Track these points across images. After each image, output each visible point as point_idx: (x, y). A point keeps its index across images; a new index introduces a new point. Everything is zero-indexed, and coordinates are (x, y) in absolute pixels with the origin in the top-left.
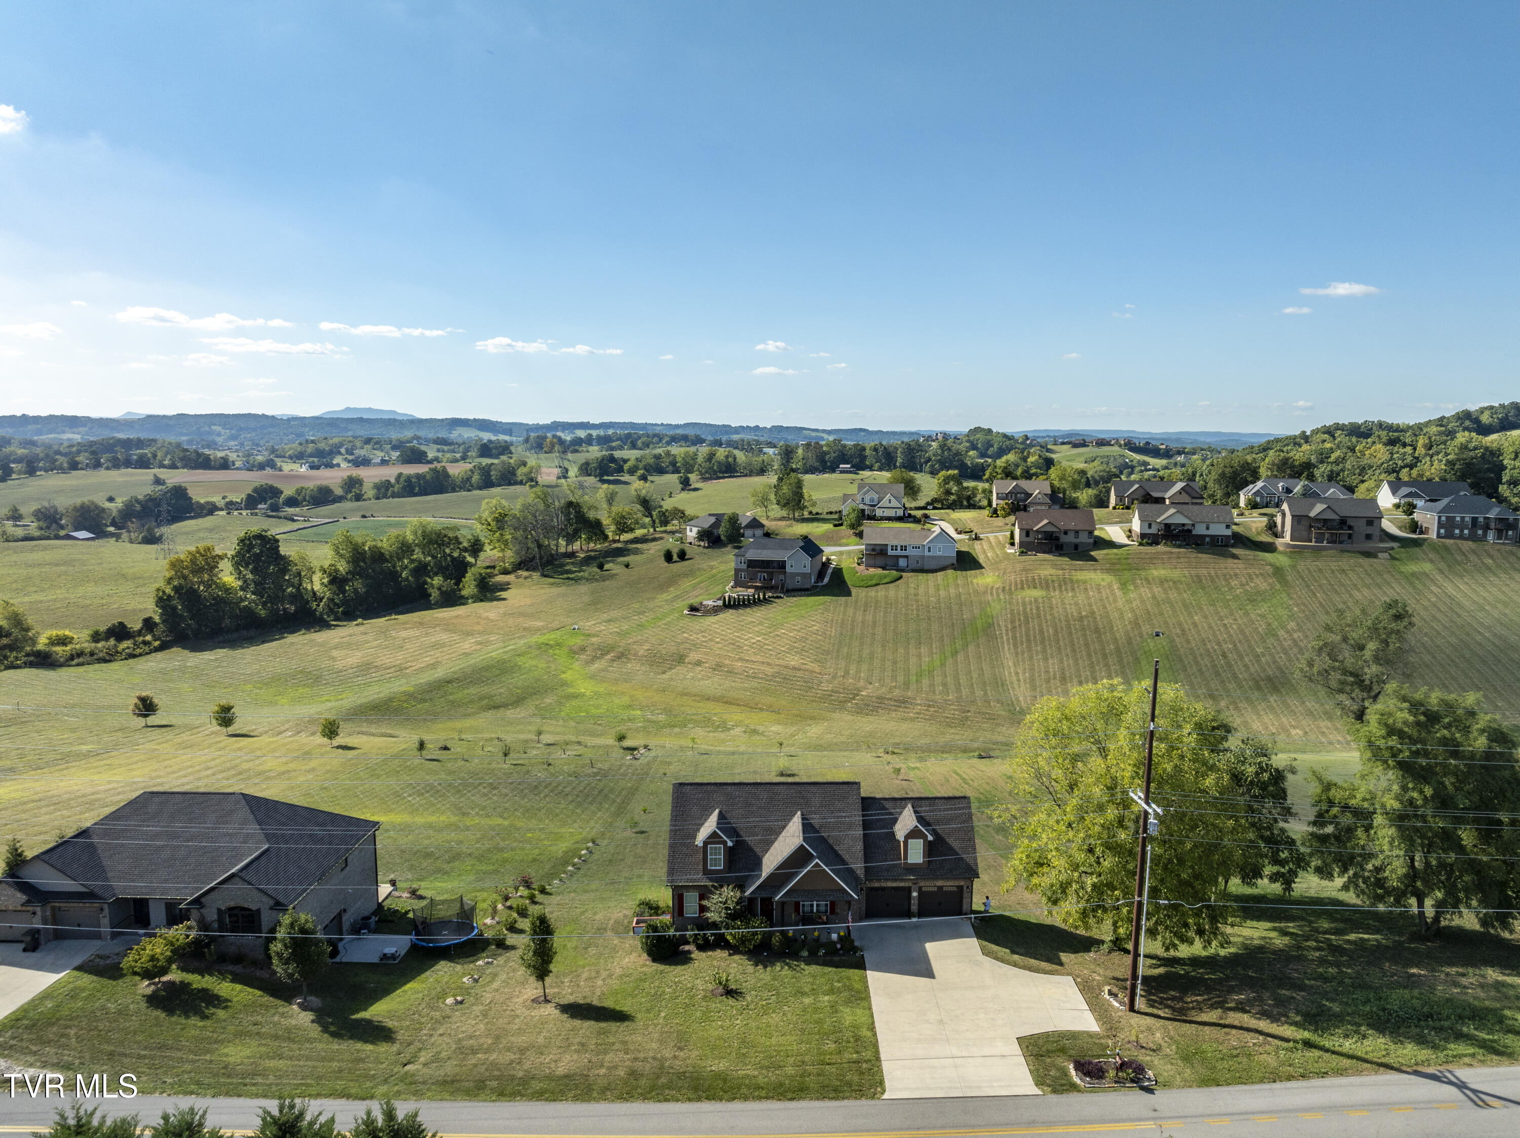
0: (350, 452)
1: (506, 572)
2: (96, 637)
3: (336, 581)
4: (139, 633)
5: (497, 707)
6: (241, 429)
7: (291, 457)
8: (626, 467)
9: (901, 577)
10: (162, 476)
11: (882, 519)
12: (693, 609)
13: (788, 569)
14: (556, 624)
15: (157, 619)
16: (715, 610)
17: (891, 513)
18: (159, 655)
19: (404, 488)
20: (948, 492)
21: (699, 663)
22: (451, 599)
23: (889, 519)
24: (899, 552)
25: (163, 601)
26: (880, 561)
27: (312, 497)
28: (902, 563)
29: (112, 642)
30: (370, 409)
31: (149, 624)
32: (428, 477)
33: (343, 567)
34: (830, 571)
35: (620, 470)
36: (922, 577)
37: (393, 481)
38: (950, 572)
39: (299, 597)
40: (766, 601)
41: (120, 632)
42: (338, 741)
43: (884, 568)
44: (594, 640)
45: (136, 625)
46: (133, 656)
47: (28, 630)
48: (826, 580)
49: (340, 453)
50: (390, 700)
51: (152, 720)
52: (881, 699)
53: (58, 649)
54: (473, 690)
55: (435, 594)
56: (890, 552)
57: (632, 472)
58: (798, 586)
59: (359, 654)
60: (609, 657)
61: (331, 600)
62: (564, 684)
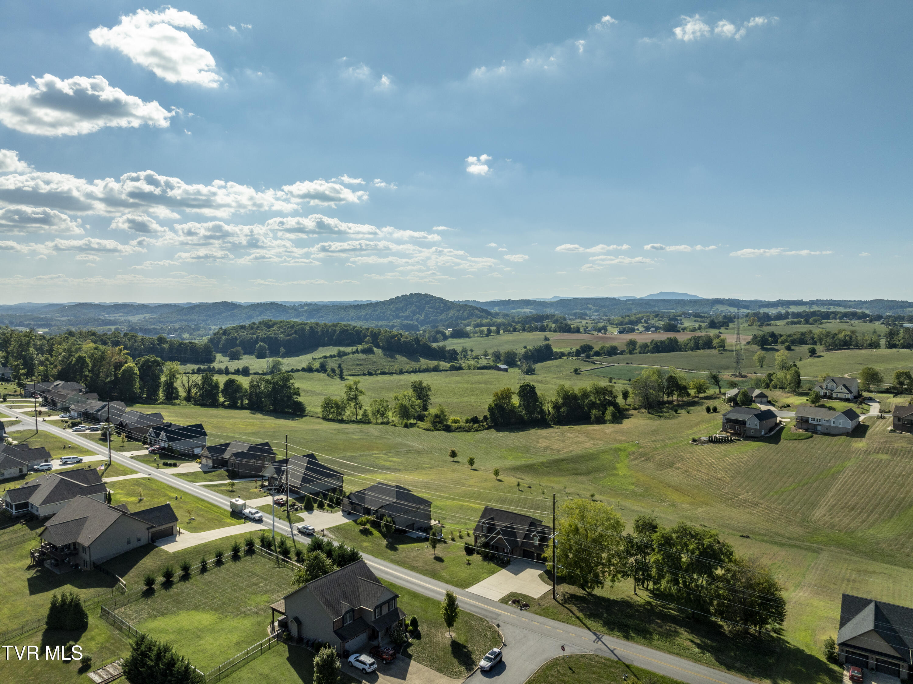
0: (646, 322)
1: (635, 409)
2: (467, 421)
3: (556, 407)
4: (482, 422)
5: (577, 474)
6: (602, 306)
7: (616, 324)
8: (780, 340)
9: (812, 437)
10: (548, 336)
11: (836, 399)
12: (694, 440)
13: (747, 425)
14: (630, 440)
15: (489, 417)
16: (704, 443)
17: (840, 396)
18: (486, 431)
19: (653, 348)
20: (902, 383)
21: (678, 468)
22: (600, 421)
23: (841, 399)
24: (816, 422)
25: (490, 409)
26: (805, 426)
27: (607, 351)
28: (819, 428)
29: (472, 424)
30: (673, 293)
31: (485, 418)
32: (666, 342)
33: (560, 401)
34: (778, 428)
35: (776, 342)
36: (825, 438)
37: (649, 344)
38: (843, 438)
39: (542, 412)
40: (732, 441)
41: (475, 420)
42: (499, 478)
43: (807, 430)
44: (642, 450)
45: (481, 418)
46: (477, 431)
47: (445, 416)
48: (772, 433)
49: (641, 322)
50: (534, 464)
51: (455, 459)
52: (746, 501)
53: (454, 425)
54: (571, 465)
55: (593, 417)
56: (810, 422)
57: (782, 343)
58: (752, 435)
59: (548, 442)
60: (642, 459)
61: (553, 415)
62: (615, 468)
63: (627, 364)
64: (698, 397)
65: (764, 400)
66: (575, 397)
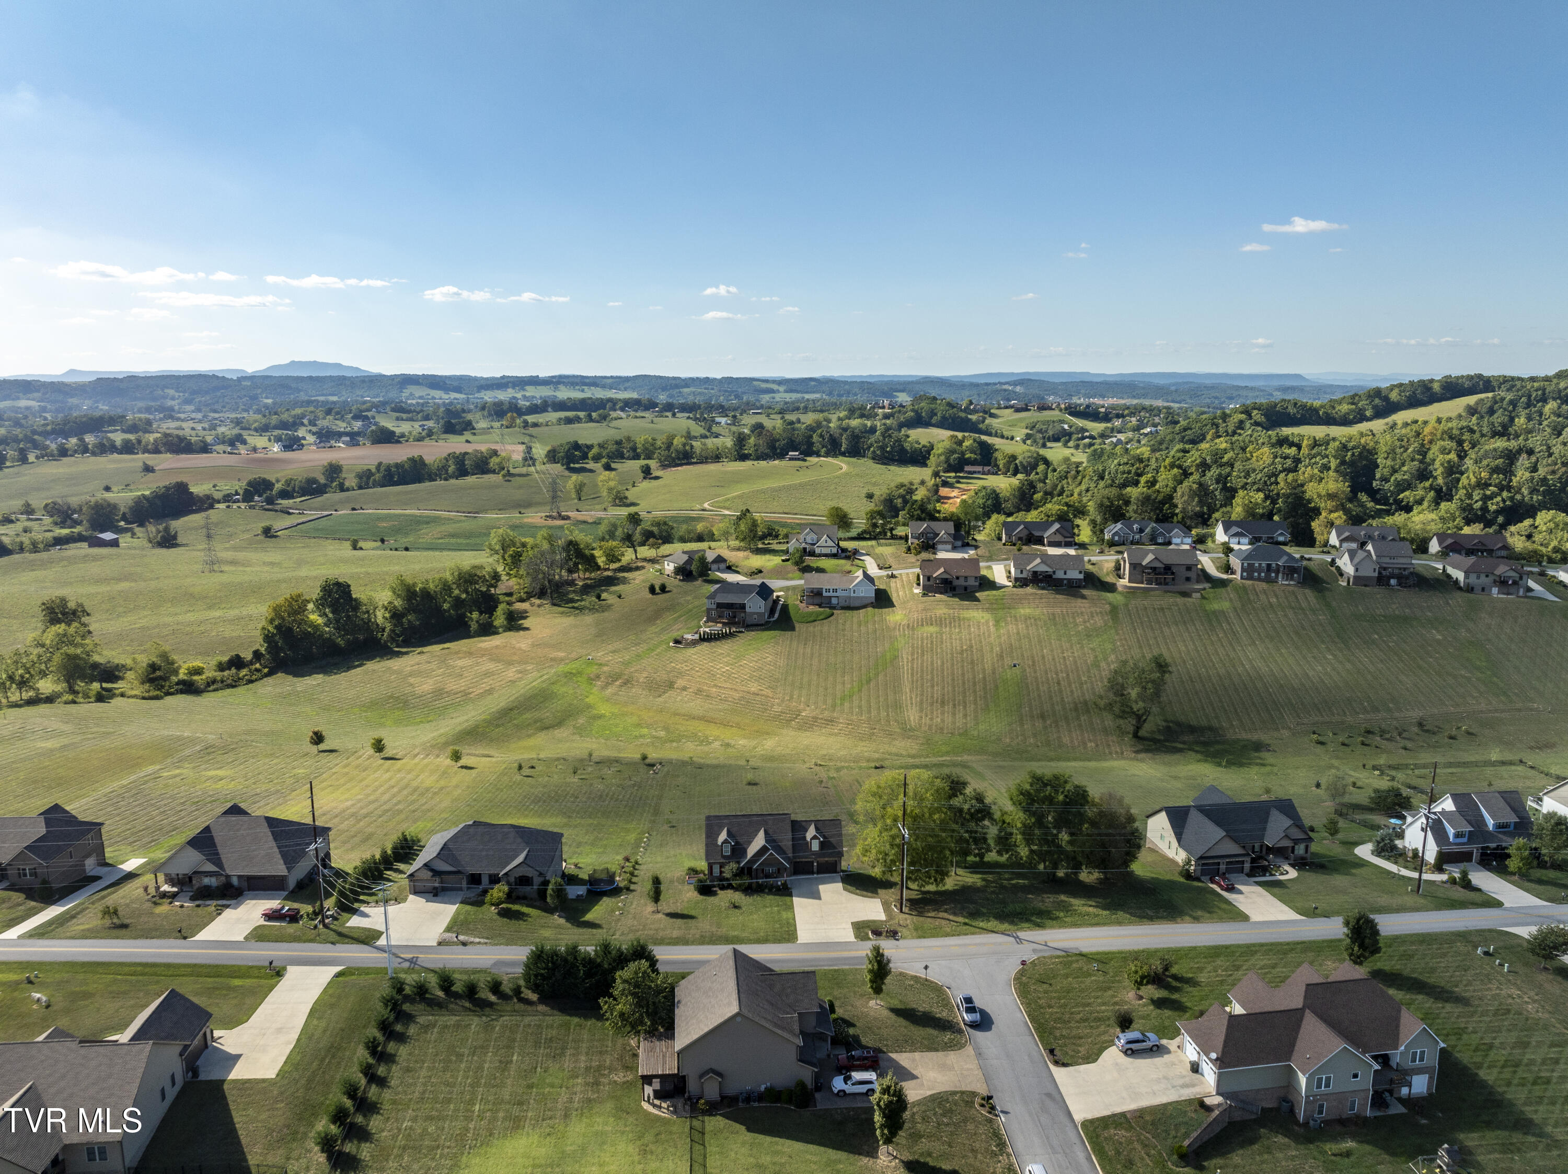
0: (312, 423)
1: (522, 600)
2: (221, 667)
3: (396, 616)
4: (251, 663)
5: (547, 728)
6: (194, 392)
7: (256, 430)
8: (590, 455)
9: (832, 614)
11: (820, 555)
12: (677, 642)
13: (748, 610)
14: (574, 655)
15: (263, 650)
16: (694, 643)
17: (825, 551)
18: (270, 680)
19: (384, 476)
21: (684, 689)
22: (487, 630)
23: (826, 555)
24: (831, 594)
25: (268, 638)
26: (817, 600)
27: (300, 488)
28: (834, 601)
29: (234, 670)
30: (315, 363)
31: (257, 655)
32: (406, 466)
33: (398, 603)
34: (779, 607)
35: (585, 457)
36: (849, 613)
37: (374, 470)
38: (870, 609)
39: (368, 626)
40: (731, 635)
41: (237, 662)
42: (461, 763)
43: (820, 606)
44: (605, 669)
45: (247, 655)
46: (251, 682)
47: (173, 663)
48: (776, 615)
49: (303, 424)
51: (322, 747)
52: (815, 719)
53: (196, 678)
54: (528, 715)
55: (474, 626)
56: (825, 594)
57: (596, 459)
58: (755, 622)
59: (431, 681)
60: (618, 683)
61: (392, 631)
62: (589, 706)
63: (354, 509)
64: (608, 569)
65: (722, 566)
66: (426, 594)
